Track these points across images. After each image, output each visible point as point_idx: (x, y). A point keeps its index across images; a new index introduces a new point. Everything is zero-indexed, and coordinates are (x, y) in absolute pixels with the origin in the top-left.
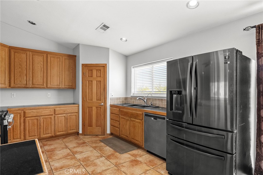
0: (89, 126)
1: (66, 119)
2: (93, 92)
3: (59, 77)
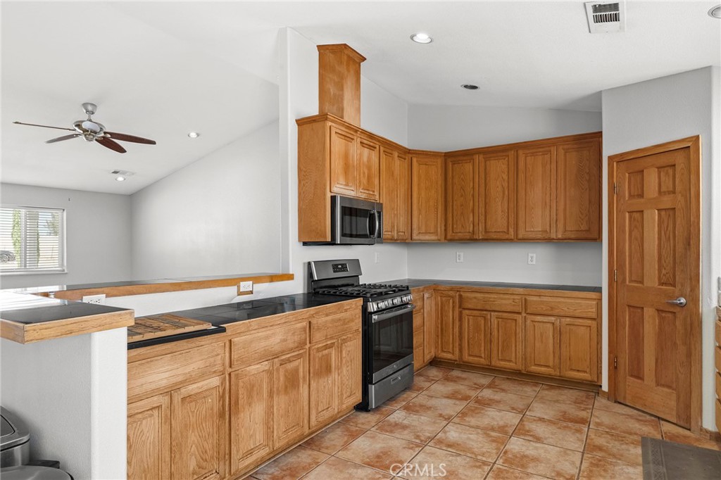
0: (632, 376)
1: (559, 333)
3: (548, 207)
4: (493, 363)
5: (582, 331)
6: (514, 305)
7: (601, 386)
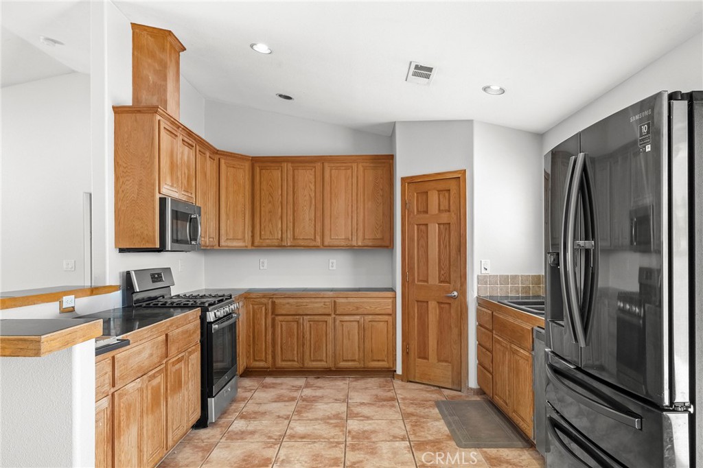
0: (420, 358)
1: (362, 329)
2: (429, 257)
3: (350, 217)
4: (306, 365)
5: (382, 326)
6: (325, 308)
7: (395, 371)
